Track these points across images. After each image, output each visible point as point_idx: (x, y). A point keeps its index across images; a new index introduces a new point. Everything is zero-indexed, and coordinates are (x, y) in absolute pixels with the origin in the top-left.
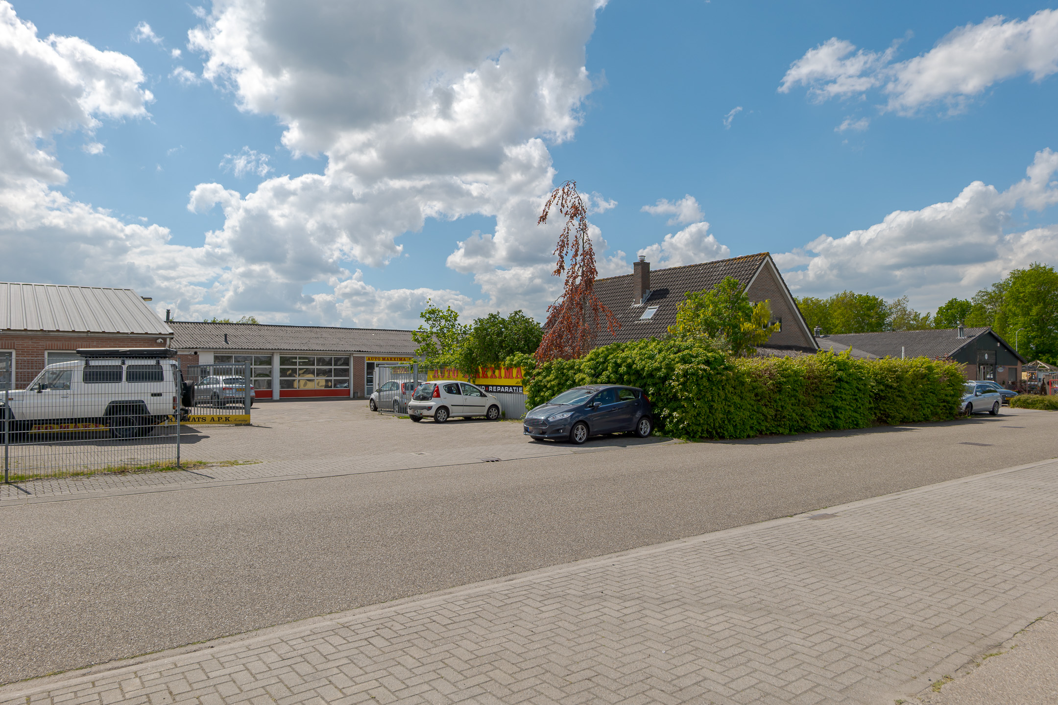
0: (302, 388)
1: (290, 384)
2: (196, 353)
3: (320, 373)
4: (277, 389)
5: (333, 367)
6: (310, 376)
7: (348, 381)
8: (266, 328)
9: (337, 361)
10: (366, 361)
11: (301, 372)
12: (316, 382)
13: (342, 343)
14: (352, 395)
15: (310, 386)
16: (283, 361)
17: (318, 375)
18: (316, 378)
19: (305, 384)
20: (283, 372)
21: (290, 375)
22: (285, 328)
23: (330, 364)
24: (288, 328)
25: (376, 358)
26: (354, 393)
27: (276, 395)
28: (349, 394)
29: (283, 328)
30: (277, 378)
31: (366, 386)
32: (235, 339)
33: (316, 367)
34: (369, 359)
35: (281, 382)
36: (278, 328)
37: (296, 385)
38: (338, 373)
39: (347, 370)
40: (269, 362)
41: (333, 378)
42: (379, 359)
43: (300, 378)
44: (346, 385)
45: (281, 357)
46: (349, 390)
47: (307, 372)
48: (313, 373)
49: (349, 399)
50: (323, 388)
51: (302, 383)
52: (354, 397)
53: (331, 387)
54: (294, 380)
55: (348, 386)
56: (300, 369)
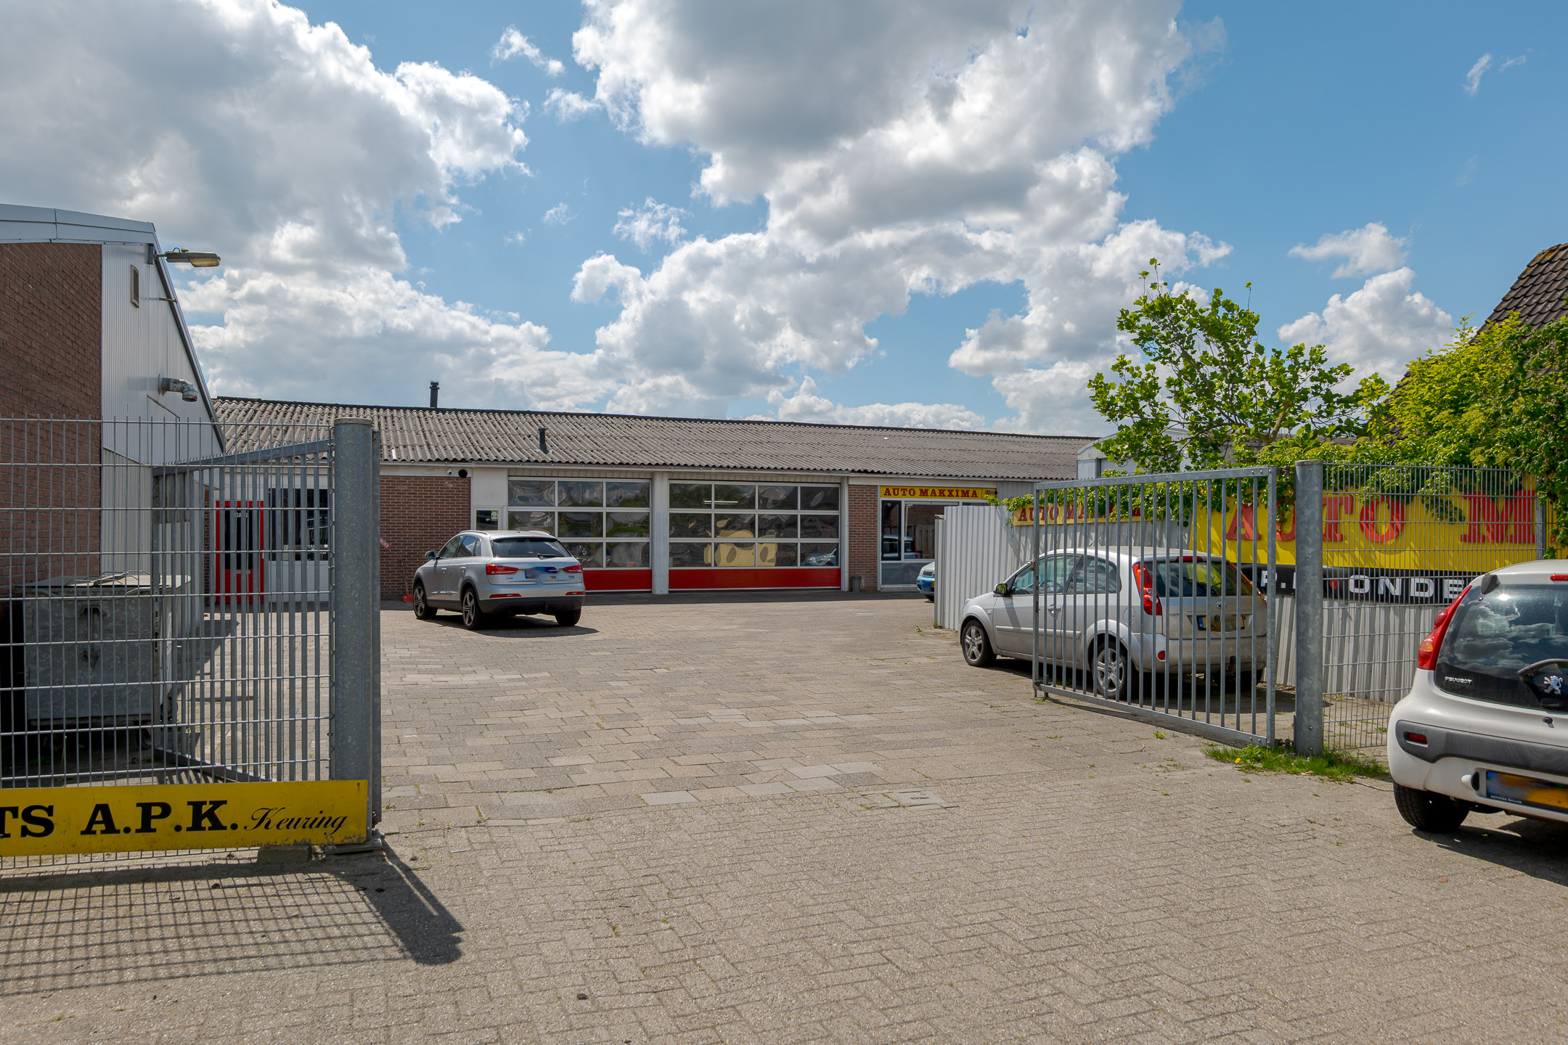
0: (724, 565)
1: (696, 553)
2: (463, 473)
3: (767, 527)
4: (662, 567)
5: (799, 512)
6: (743, 536)
7: (836, 548)
8: (645, 422)
9: (809, 494)
10: (882, 498)
11: (722, 524)
12: (758, 549)
13: (819, 453)
14: (845, 585)
15: (745, 561)
16: (679, 496)
17: (762, 532)
18: (757, 540)
19: (732, 556)
20: (678, 525)
21: (694, 533)
22: (688, 424)
23: (789, 503)
24: (694, 425)
25: (904, 490)
26: (851, 579)
27: (661, 584)
28: (837, 580)
29: (682, 424)
30: (661, 540)
31: (880, 562)
32: (565, 444)
33: (757, 512)
34: (887, 493)
35: (675, 551)
36: (672, 423)
37: (709, 556)
38: (811, 527)
39: (833, 522)
40: (644, 499)
41: (799, 540)
42: (912, 492)
43: (719, 540)
44: (829, 557)
45: (671, 485)
46: (839, 571)
47: (733, 524)
48: (751, 526)
49: (839, 596)
50: (772, 566)
51: (724, 551)
52: (851, 589)
53: (794, 563)
54: (705, 545)
55: (837, 560)
56: (719, 517)
